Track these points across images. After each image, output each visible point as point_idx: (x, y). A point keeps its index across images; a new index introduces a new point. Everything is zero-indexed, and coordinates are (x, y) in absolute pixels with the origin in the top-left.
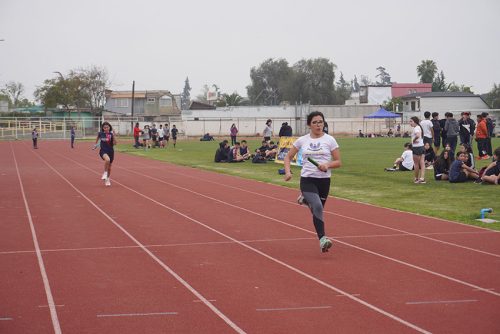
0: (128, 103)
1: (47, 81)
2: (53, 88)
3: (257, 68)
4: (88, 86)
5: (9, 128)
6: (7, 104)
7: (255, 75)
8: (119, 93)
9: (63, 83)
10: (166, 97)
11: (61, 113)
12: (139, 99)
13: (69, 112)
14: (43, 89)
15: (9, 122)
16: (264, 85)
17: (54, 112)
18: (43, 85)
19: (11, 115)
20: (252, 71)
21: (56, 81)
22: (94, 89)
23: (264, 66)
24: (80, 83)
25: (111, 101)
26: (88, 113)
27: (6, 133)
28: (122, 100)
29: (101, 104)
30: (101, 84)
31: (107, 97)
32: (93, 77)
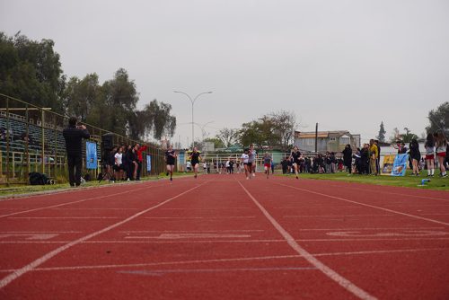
0: (313, 141)
1: (244, 125)
2: (249, 130)
3: (435, 111)
4: (278, 128)
6: (213, 144)
7: (433, 117)
8: (306, 134)
9: (256, 125)
10: (345, 136)
12: (322, 138)
13: (263, 150)
14: (241, 131)
15: (212, 158)
16: (441, 125)
18: (241, 128)
20: (431, 113)
21: (252, 125)
22: (284, 131)
23: (441, 109)
24: (273, 125)
25: (298, 141)
28: (308, 140)
29: (290, 143)
30: (289, 126)
31: (296, 137)
32: (282, 120)
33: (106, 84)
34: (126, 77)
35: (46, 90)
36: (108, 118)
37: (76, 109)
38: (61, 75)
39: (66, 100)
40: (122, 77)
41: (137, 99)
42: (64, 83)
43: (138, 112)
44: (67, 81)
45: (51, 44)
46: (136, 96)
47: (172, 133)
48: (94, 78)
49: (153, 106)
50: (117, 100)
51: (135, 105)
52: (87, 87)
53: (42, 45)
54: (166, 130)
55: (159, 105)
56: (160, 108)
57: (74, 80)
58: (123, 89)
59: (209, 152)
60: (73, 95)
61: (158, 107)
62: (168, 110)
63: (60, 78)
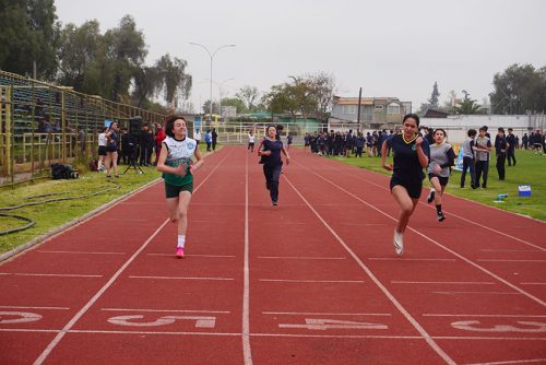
0: (356, 109)
1: (273, 87)
2: (279, 94)
3: (501, 74)
4: (314, 92)
5: (235, 133)
6: (235, 109)
7: (499, 82)
8: (347, 99)
9: (288, 88)
10: (394, 104)
11: (288, 119)
12: (366, 106)
13: (295, 118)
14: (270, 95)
15: (235, 127)
16: (508, 92)
17: (280, 118)
18: (270, 91)
19: (238, 120)
20: (496, 77)
21: (283, 87)
22: (320, 96)
23: (509, 72)
24: (308, 89)
25: (338, 107)
26: (315, 119)
27: (232, 138)
28: (349, 107)
29: (328, 111)
30: (327, 91)
31: (335, 104)
32: (320, 83)
33: (108, 33)
34: (133, 26)
35: (39, 41)
36: (111, 76)
37: (71, 62)
38: (56, 21)
39: (60, 50)
40: (128, 25)
41: (146, 53)
42: (58, 31)
43: (146, 68)
44: (63, 28)
46: (145, 48)
47: (187, 95)
48: (94, 25)
49: (164, 62)
50: (121, 54)
51: (143, 60)
52: (86, 37)
54: (179, 92)
55: (172, 60)
56: (174, 65)
57: (70, 27)
58: (128, 41)
59: (231, 120)
60: (69, 45)
61: (171, 63)
62: (183, 67)
63: (54, 25)
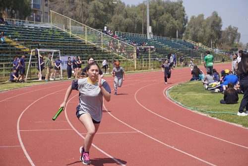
34: (217, 15)
40: (215, 15)
42: (187, 20)
45: (181, 2)
48: (202, 16)
49: (230, 28)
51: (221, 28)
52: (199, 21)
53: (178, 3)
55: (232, 27)
56: (233, 29)
57: (193, 18)
58: (216, 22)
62: (237, 30)
63: (185, 17)
